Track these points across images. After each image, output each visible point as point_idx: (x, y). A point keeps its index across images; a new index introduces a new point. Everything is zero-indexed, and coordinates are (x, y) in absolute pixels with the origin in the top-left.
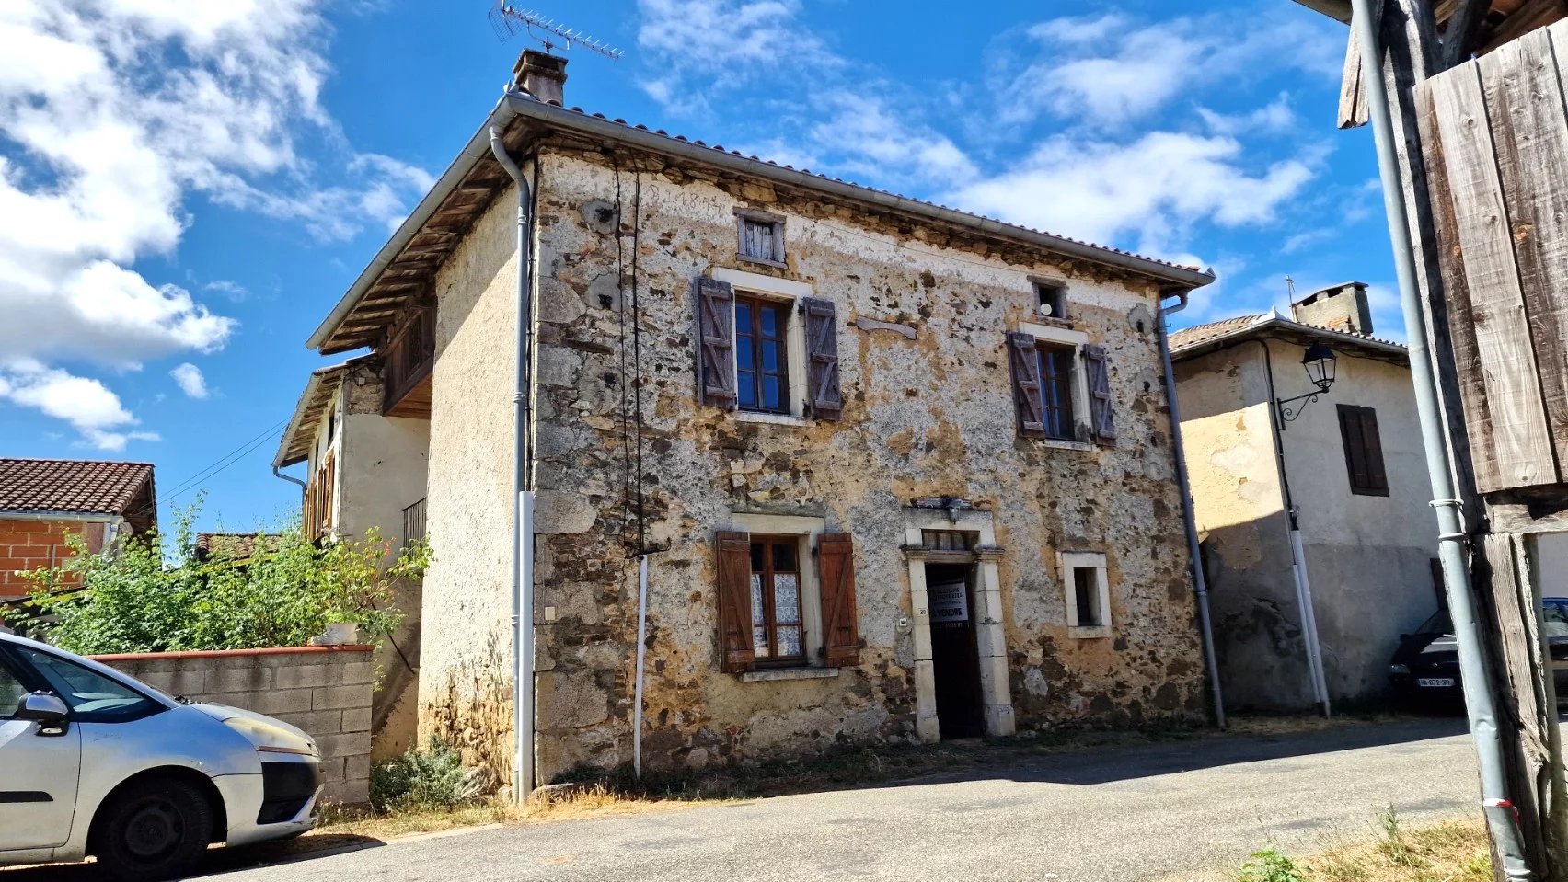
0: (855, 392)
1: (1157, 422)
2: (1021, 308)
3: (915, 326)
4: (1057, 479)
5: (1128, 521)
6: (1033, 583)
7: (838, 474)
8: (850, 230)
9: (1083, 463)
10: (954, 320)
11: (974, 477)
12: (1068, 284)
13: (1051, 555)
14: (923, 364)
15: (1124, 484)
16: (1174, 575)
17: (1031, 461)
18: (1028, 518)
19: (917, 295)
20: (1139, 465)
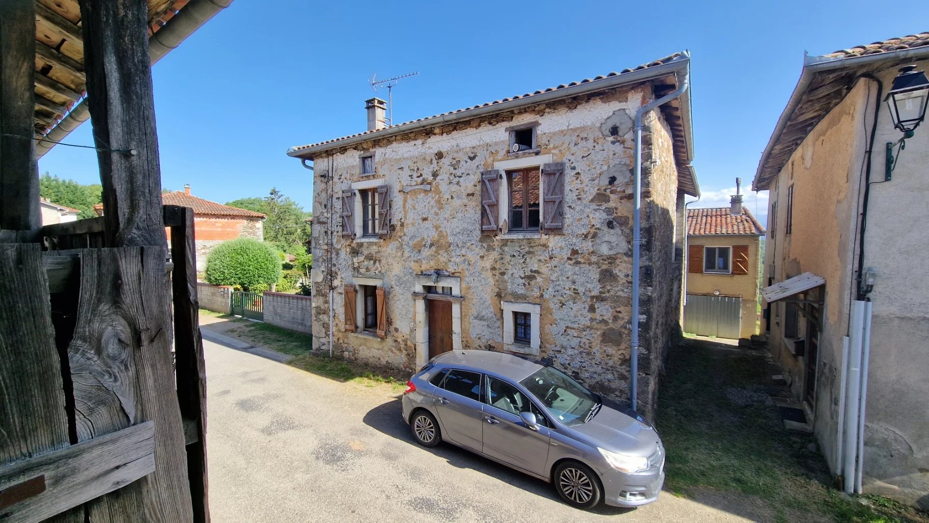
0: (400, 223)
1: (620, 208)
2: (497, 152)
3: (430, 184)
4: (507, 258)
5: (568, 284)
6: (483, 316)
7: (390, 260)
8: (400, 145)
9: (531, 247)
10: (451, 174)
11: (453, 260)
12: (540, 122)
13: (497, 302)
14: (433, 203)
15: (569, 259)
16: (611, 325)
17: (490, 248)
18: (483, 281)
19: (432, 166)
20: (590, 244)
